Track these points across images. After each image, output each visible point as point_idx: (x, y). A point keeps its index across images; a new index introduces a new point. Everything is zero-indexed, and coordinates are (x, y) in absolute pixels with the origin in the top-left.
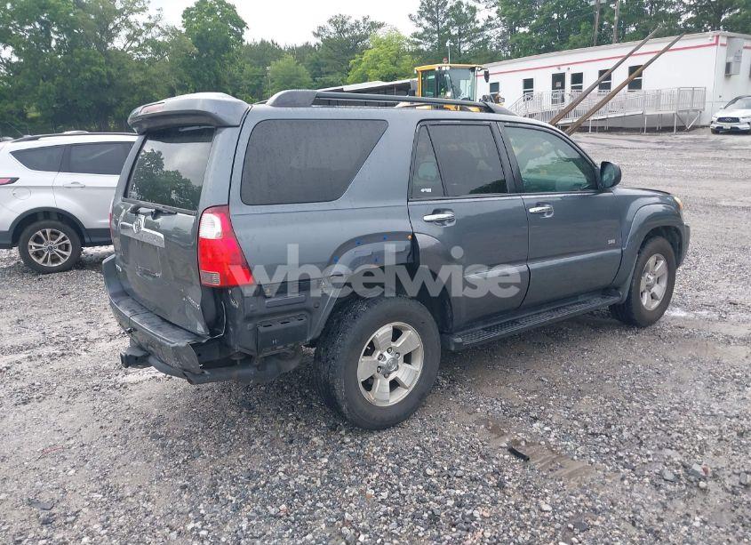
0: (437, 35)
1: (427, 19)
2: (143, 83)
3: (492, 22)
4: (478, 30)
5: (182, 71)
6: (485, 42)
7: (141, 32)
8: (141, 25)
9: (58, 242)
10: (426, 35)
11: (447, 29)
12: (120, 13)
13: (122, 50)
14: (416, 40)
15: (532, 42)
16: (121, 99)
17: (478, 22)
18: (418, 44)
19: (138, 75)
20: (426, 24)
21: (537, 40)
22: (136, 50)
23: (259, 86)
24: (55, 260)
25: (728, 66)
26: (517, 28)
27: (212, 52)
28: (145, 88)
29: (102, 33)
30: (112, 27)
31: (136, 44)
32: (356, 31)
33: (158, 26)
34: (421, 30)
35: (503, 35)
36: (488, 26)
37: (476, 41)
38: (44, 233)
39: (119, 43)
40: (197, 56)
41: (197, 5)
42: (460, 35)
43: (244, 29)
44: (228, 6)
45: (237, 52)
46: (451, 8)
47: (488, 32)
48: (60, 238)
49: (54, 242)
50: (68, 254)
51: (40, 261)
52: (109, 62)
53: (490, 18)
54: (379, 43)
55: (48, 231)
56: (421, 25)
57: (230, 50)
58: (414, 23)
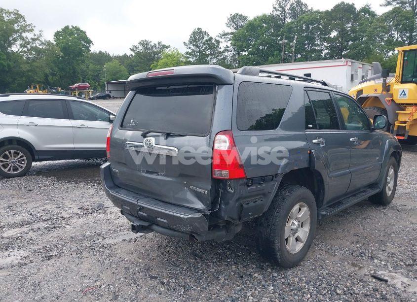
0: (198, 54)
1: (194, 45)
2: (28, 71)
3: (228, 49)
4: (220, 52)
5: (53, 65)
6: (225, 58)
7: (29, 43)
8: (30, 39)
9: (18, 159)
10: (193, 53)
11: (204, 50)
12: (16, 32)
13: (17, 52)
14: (187, 55)
15: (249, 59)
16: (15, 79)
17: (220, 48)
18: (188, 58)
19: (26, 66)
20: (193, 47)
21: (252, 59)
22: (25, 52)
23: (97, 76)
24: (15, 169)
25: (352, 76)
26: (241, 53)
27: (71, 56)
28: (30, 74)
29: (5, 42)
30: (11, 39)
31: (25, 49)
32: (154, 49)
33: (39, 40)
34: (190, 51)
35: (234, 55)
36: (226, 50)
37: (220, 58)
38: (10, 153)
39: (15, 48)
40: (62, 57)
41: (63, 30)
42: (211, 54)
43: (91, 44)
44: (82, 31)
45: (86, 57)
46: (206, 40)
47: (226, 54)
48: (19, 156)
49: (16, 159)
50: (24, 166)
51: (6, 170)
52: (9, 58)
53: (227, 47)
54: (167, 56)
55: (12, 152)
56: (190, 48)
57: (82, 55)
58: (186, 47)
